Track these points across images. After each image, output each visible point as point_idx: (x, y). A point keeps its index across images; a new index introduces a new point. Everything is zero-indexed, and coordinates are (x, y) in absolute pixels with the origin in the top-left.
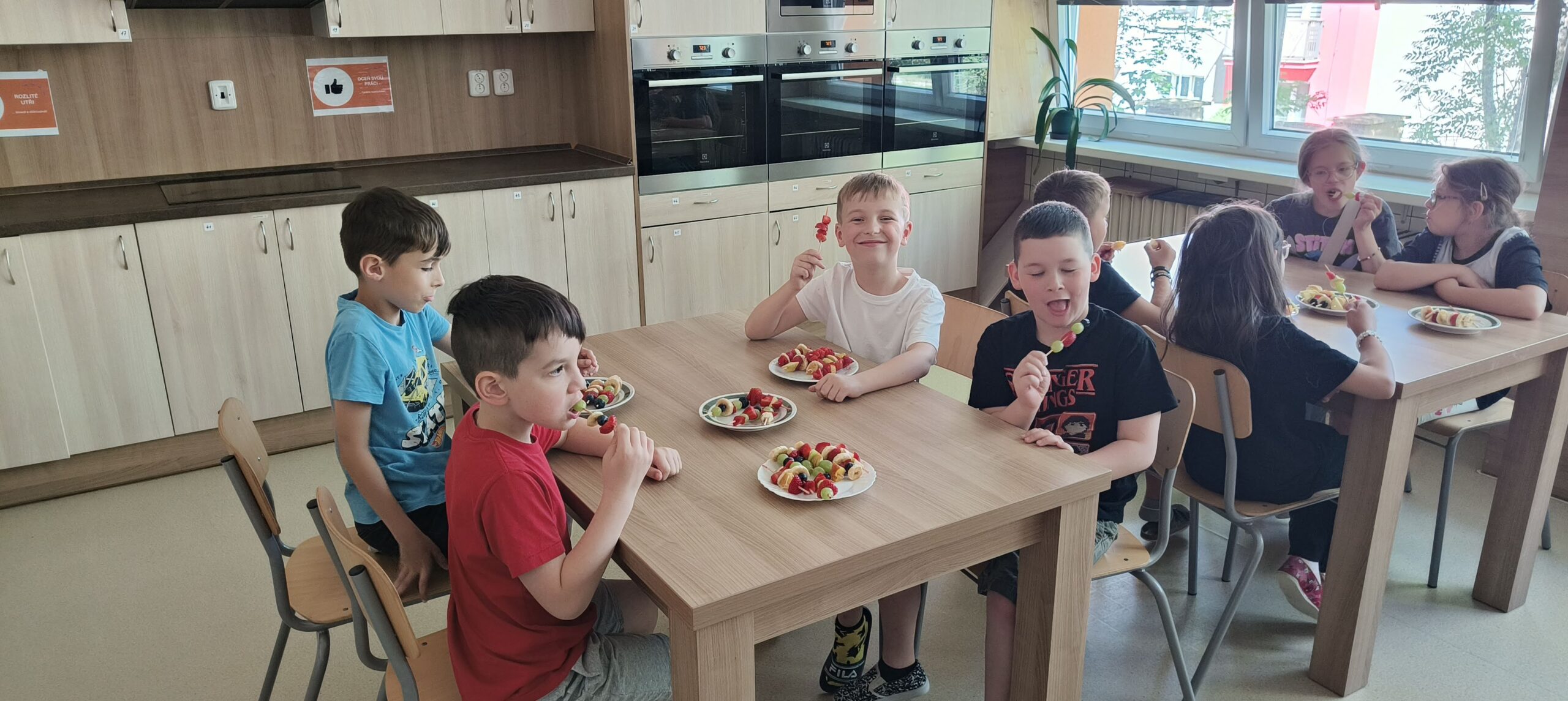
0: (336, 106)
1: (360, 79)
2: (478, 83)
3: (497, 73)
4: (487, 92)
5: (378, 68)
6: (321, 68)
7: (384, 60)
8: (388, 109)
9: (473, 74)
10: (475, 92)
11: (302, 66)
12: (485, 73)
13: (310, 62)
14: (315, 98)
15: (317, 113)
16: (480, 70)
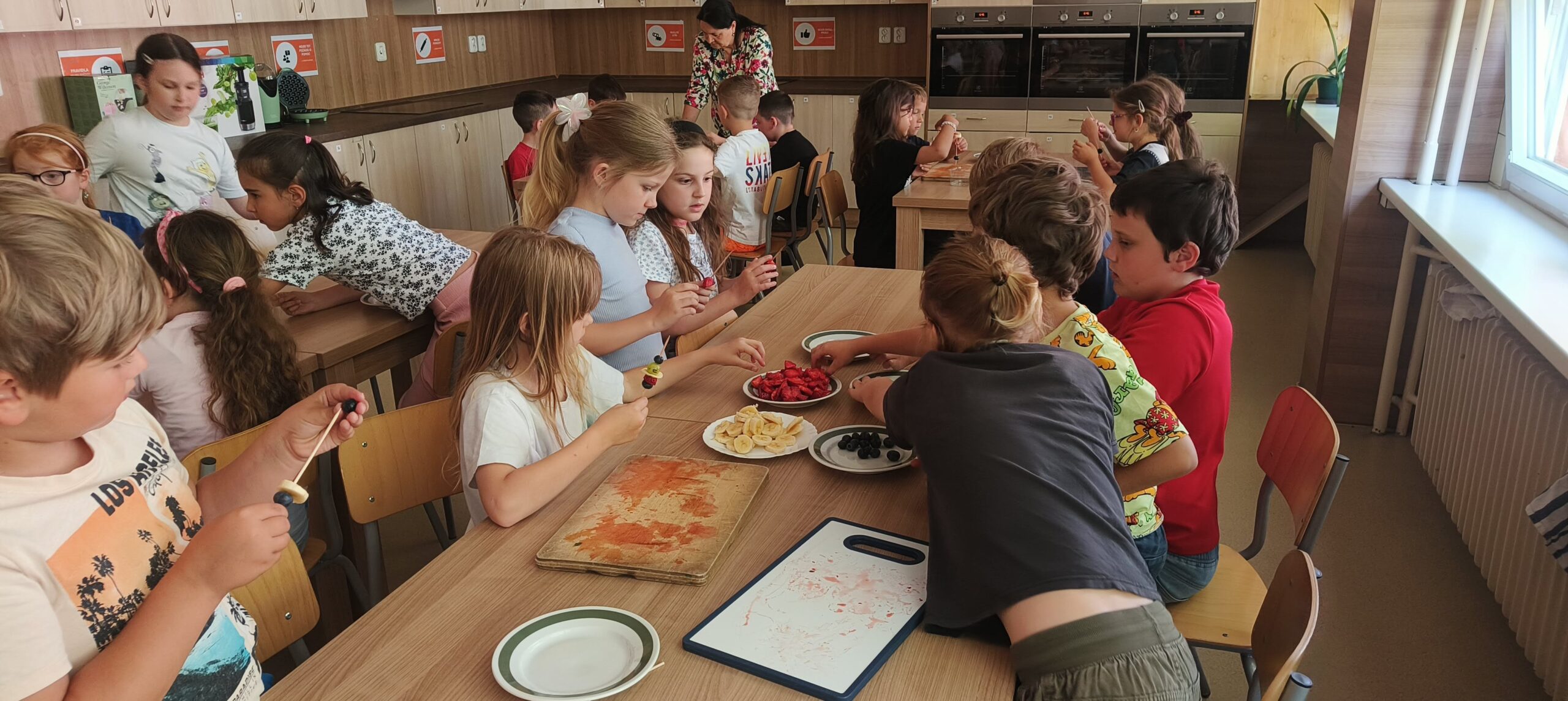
0: (804, 45)
1: (819, 30)
2: (884, 35)
3: (896, 29)
4: (888, 40)
5: (829, 24)
6: (801, 23)
7: (833, 19)
8: (833, 48)
9: (881, 29)
10: (880, 41)
11: (791, 22)
12: (889, 29)
13: (795, 20)
14: (796, 41)
15: (795, 48)
16: (886, 27)
